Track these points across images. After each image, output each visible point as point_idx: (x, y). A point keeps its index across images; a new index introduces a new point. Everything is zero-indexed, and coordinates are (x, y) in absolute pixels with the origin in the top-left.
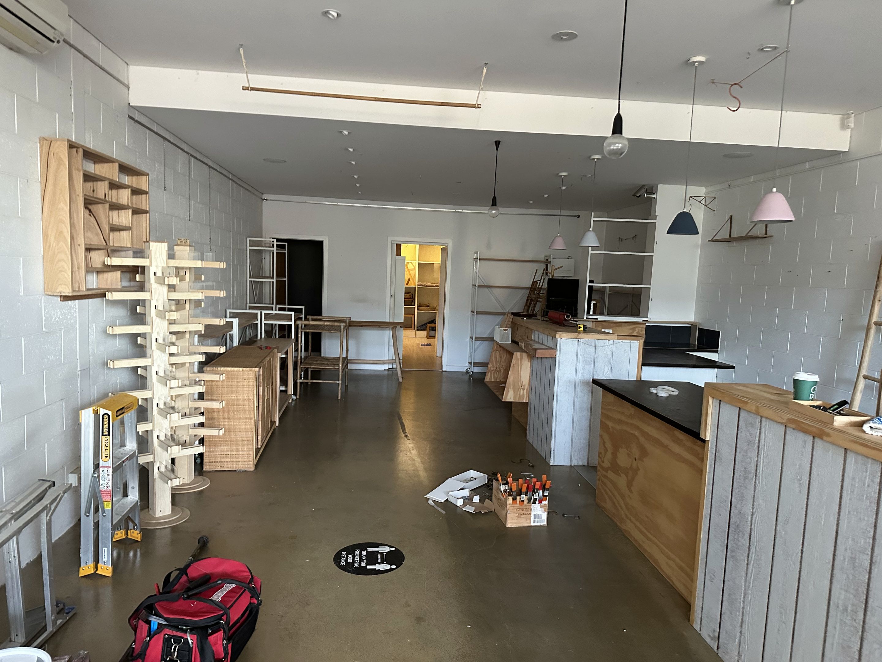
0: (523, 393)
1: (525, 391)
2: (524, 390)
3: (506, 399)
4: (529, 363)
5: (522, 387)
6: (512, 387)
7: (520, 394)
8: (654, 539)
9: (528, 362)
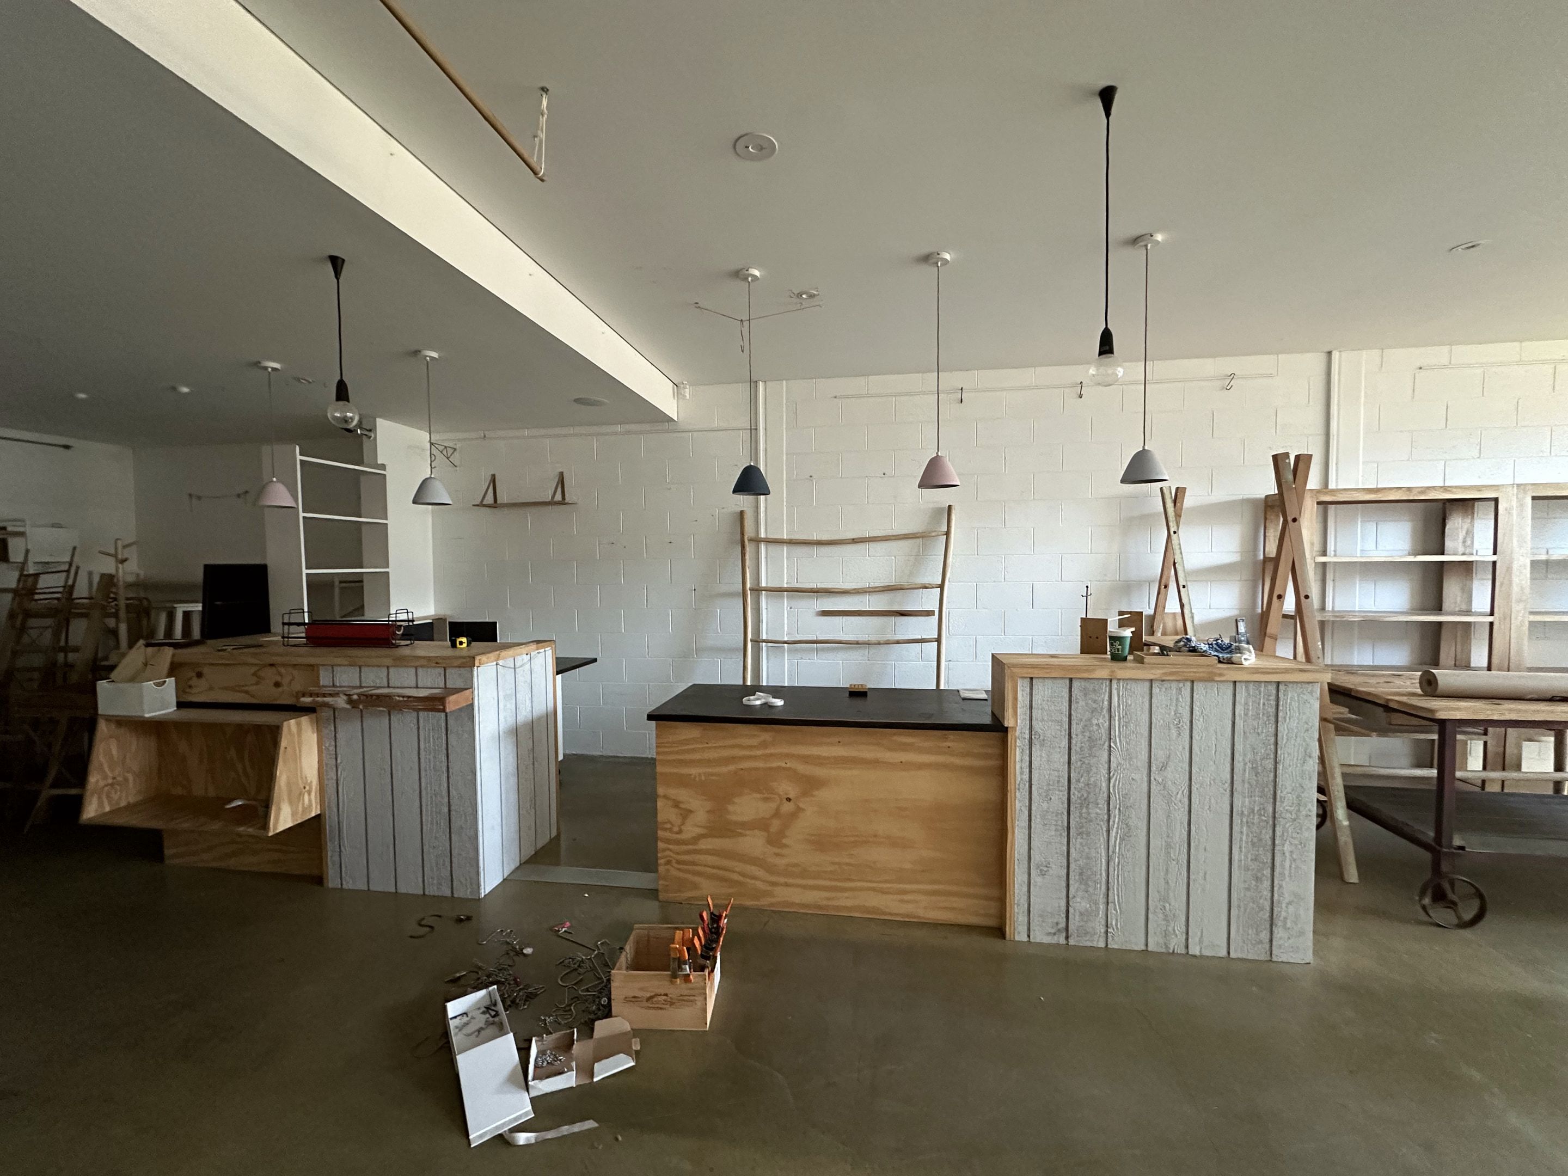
0: (310, 800)
1: (313, 794)
2: (309, 793)
3: (275, 828)
4: (315, 735)
5: (307, 788)
6: (285, 797)
7: (303, 804)
8: (859, 884)
9: (313, 733)
